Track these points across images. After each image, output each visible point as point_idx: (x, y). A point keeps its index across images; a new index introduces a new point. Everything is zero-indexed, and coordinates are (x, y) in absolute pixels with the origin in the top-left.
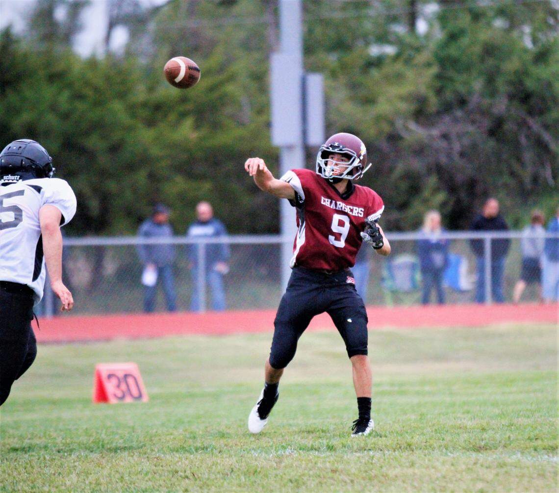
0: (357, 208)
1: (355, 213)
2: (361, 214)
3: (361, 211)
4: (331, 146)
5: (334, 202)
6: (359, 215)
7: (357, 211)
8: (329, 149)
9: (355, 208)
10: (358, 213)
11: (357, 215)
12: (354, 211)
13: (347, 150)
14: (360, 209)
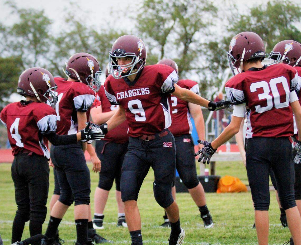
0: (143, 89)
1: (143, 93)
2: (147, 92)
3: (147, 90)
4: (115, 53)
5: (126, 92)
6: (147, 93)
7: (144, 91)
8: (114, 55)
9: (142, 89)
10: (145, 92)
11: (145, 94)
12: (142, 92)
13: (128, 54)
14: (146, 89)
